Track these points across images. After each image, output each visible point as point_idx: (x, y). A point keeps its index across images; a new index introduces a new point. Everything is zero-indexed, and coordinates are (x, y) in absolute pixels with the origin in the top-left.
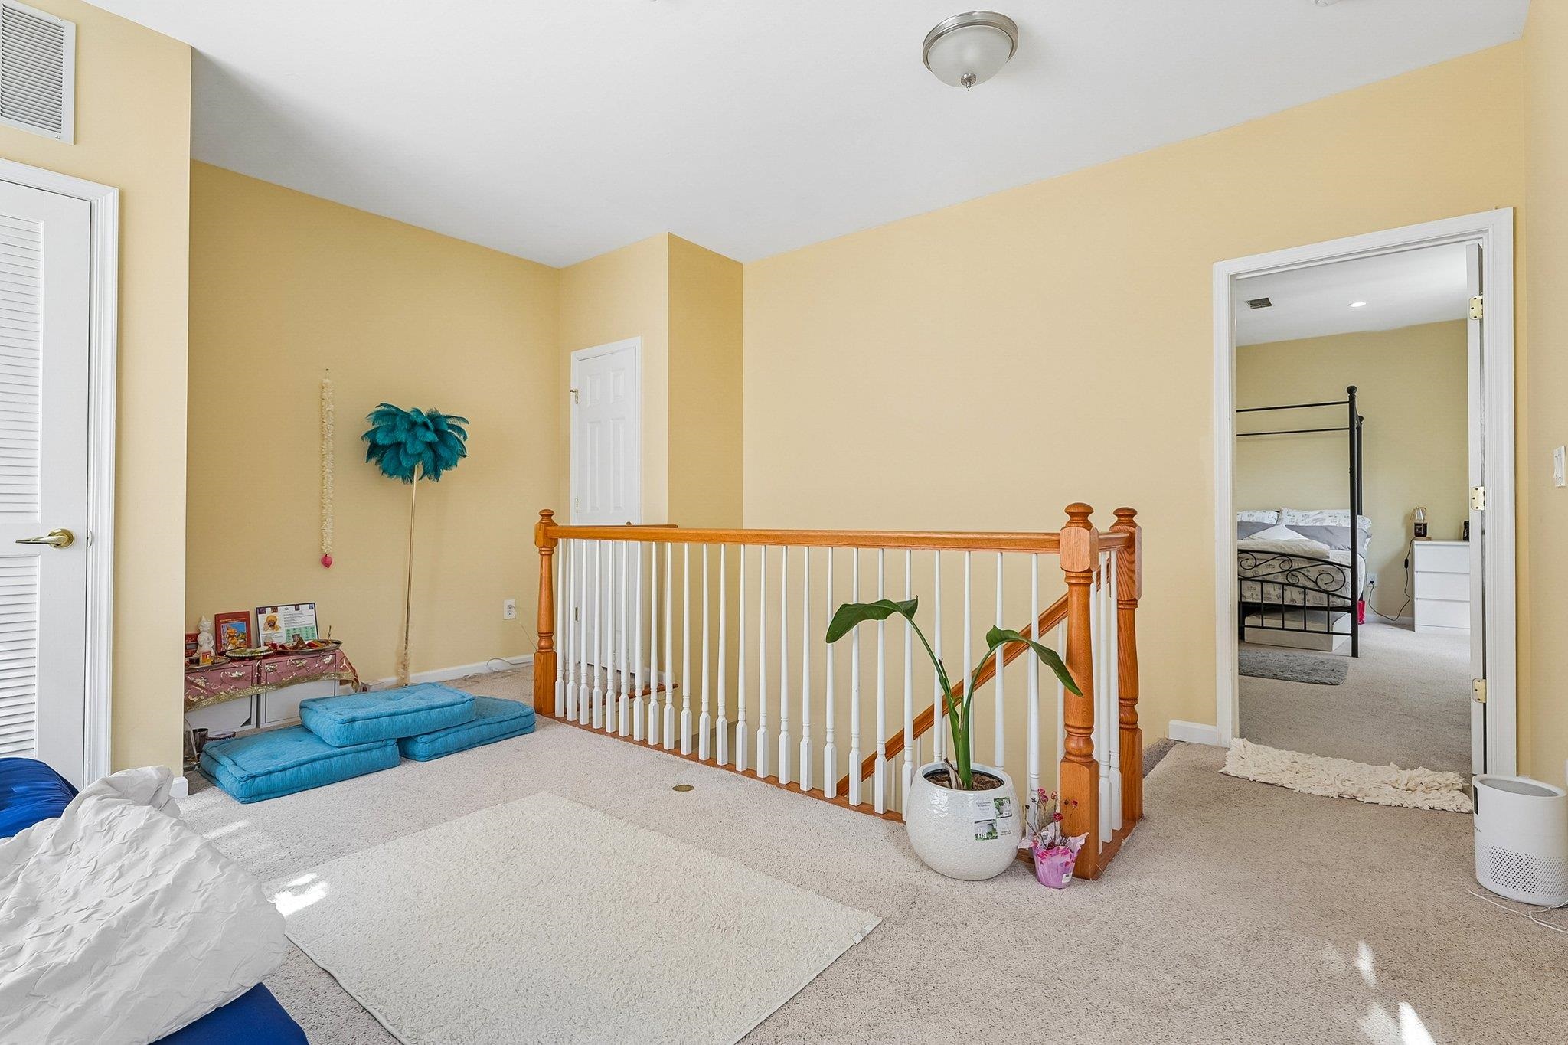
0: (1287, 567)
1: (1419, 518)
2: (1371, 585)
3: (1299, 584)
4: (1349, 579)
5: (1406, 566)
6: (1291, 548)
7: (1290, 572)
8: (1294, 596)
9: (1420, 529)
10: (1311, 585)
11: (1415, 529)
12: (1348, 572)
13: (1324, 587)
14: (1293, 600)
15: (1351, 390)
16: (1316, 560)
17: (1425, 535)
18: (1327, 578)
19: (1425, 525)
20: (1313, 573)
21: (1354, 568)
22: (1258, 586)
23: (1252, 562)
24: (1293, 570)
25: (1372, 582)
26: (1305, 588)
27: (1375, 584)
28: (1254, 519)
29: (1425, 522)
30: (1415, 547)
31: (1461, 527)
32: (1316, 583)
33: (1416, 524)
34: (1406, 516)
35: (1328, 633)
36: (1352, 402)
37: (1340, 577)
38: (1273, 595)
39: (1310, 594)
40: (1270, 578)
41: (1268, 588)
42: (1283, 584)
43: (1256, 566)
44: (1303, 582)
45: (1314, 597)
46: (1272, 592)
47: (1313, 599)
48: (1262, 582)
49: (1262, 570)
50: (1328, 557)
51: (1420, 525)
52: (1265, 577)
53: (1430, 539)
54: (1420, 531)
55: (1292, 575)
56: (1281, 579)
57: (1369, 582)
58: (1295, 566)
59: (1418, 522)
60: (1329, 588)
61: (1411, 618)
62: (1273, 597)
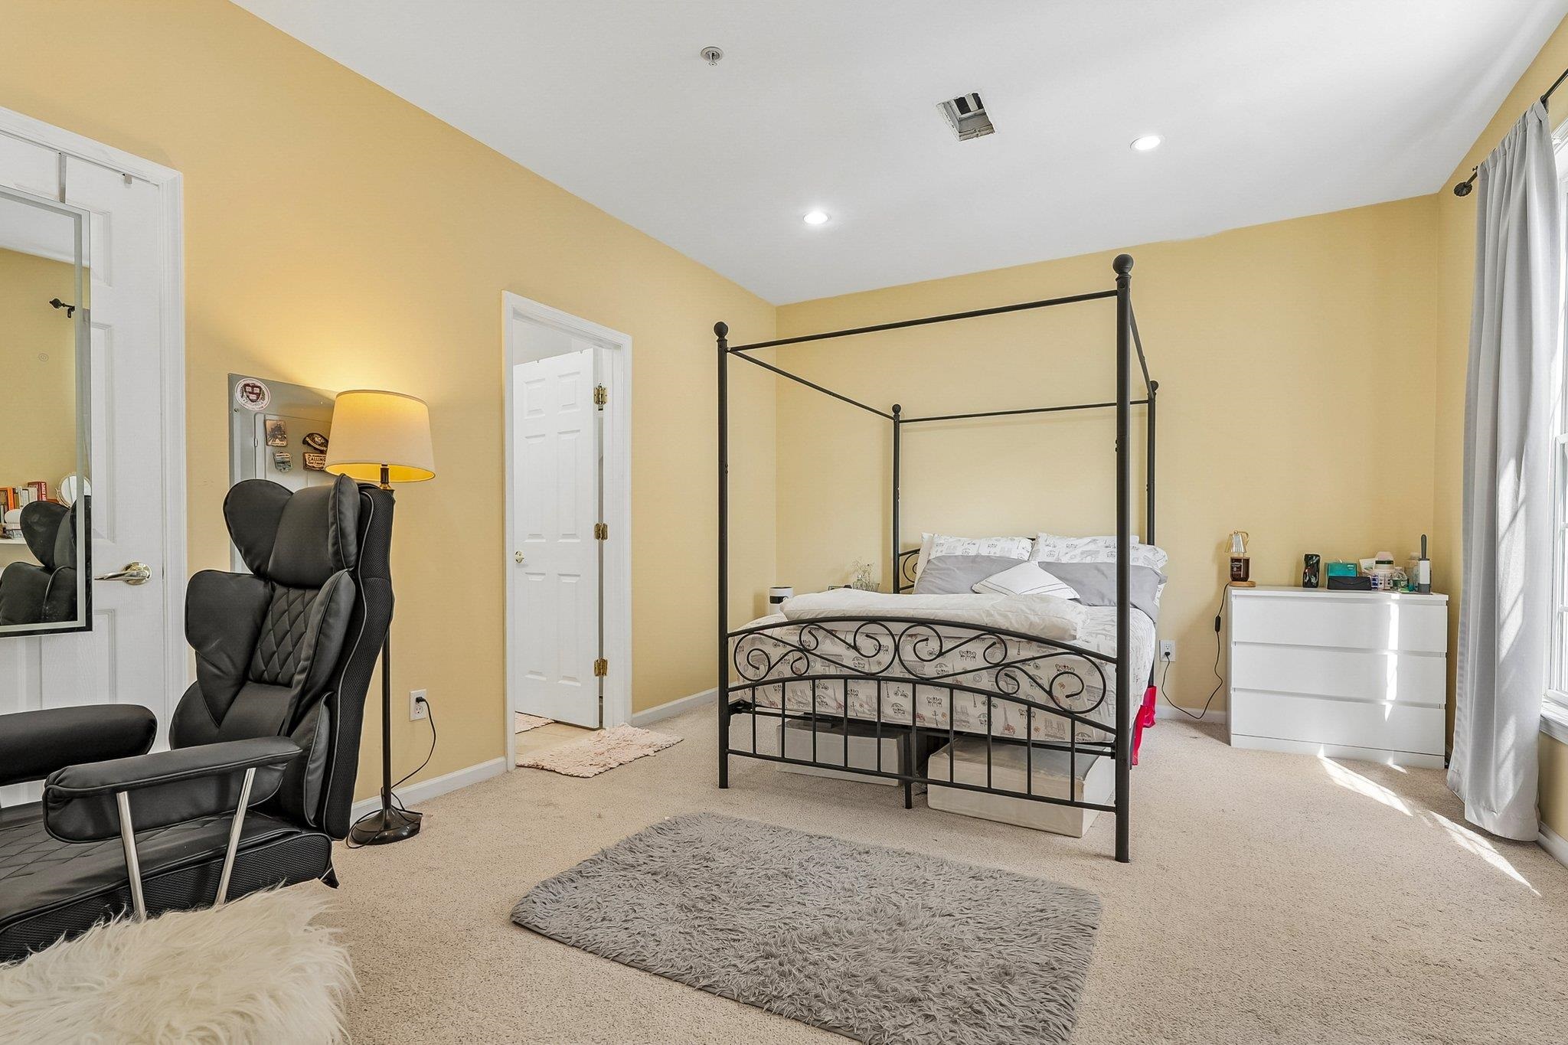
0: (997, 656)
1: (1238, 551)
2: (1166, 659)
3: (1021, 695)
4: (1112, 686)
5: (1218, 629)
6: (1006, 616)
7: (1002, 667)
8: (1009, 720)
9: (1239, 568)
10: (1041, 697)
11: (1232, 568)
12: (1110, 670)
13: (1066, 704)
14: (1008, 728)
15: (1122, 264)
16: (1051, 643)
17: (1245, 579)
18: (1072, 684)
19: (1247, 561)
20: (1045, 671)
21: (1121, 662)
22: (943, 695)
23: (934, 645)
24: (1008, 665)
25: (1167, 654)
26: (1030, 705)
27: (1172, 658)
28: (996, 552)
29: (1247, 556)
30: (1233, 599)
31: (1298, 564)
32: (1050, 693)
33: (1234, 560)
34: (1219, 546)
35: (1072, 803)
36: (1122, 292)
37: (1095, 681)
38: (971, 715)
39: (1040, 717)
40: (966, 680)
41: (963, 700)
42: (989, 695)
43: (941, 654)
44: (1027, 690)
45: (1048, 723)
46: (971, 710)
47: (1046, 728)
48: (952, 688)
49: (954, 663)
50: (1074, 638)
51: (1239, 560)
52: (958, 677)
53: (1253, 585)
54: (1239, 572)
55: (1006, 675)
56: (986, 682)
57: (1163, 653)
58: (1013, 654)
59: (1236, 556)
60: (1077, 705)
61: (1223, 713)
62: (971, 720)
